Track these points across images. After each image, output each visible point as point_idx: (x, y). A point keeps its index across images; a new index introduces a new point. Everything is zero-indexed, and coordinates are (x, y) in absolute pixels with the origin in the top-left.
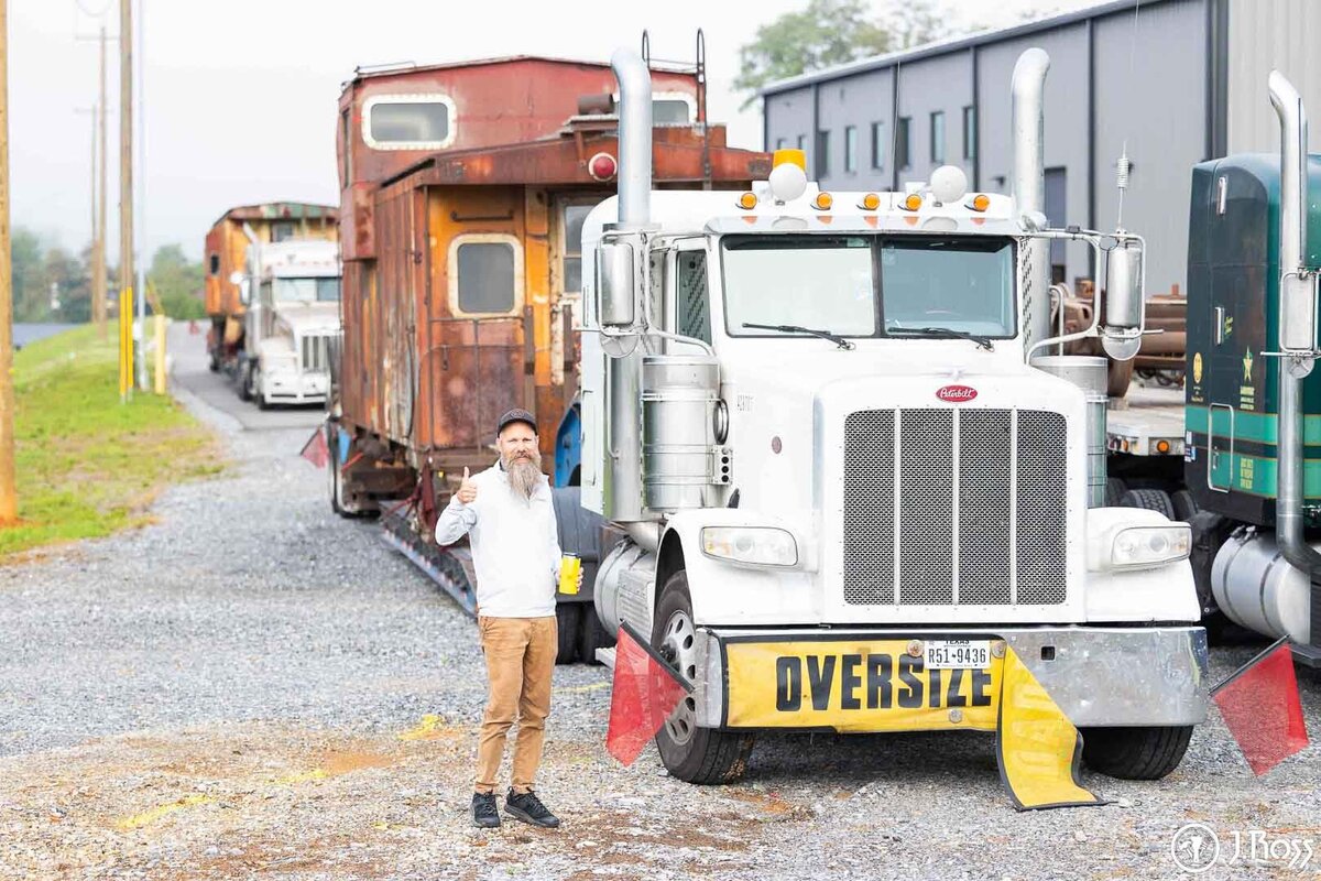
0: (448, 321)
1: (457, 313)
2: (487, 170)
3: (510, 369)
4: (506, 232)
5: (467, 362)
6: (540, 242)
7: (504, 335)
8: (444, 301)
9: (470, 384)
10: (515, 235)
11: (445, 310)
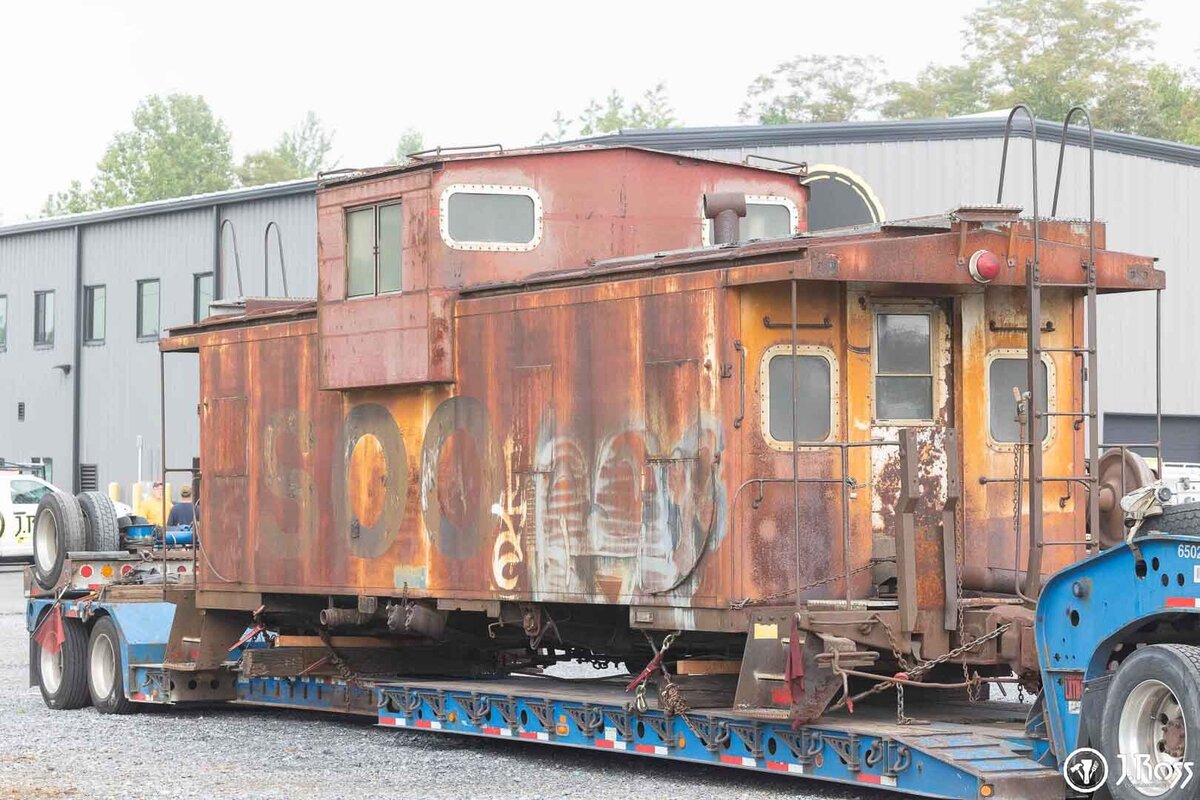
0: (759, 447)
1: (768, 439)
2: (862, 264)
3: (824, 510)
4: (822, 344)
5: (779, 498)
6: (860, 356)
7: (818, 468)
8: (756, 425)
9: (782, 528)
10: (831, 347)
11: (757, 436)
